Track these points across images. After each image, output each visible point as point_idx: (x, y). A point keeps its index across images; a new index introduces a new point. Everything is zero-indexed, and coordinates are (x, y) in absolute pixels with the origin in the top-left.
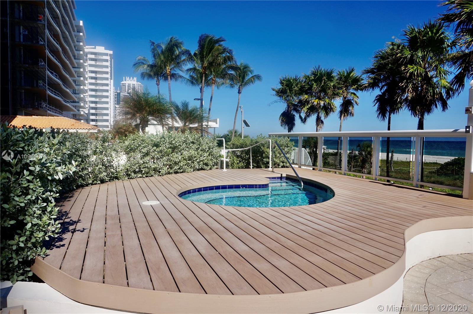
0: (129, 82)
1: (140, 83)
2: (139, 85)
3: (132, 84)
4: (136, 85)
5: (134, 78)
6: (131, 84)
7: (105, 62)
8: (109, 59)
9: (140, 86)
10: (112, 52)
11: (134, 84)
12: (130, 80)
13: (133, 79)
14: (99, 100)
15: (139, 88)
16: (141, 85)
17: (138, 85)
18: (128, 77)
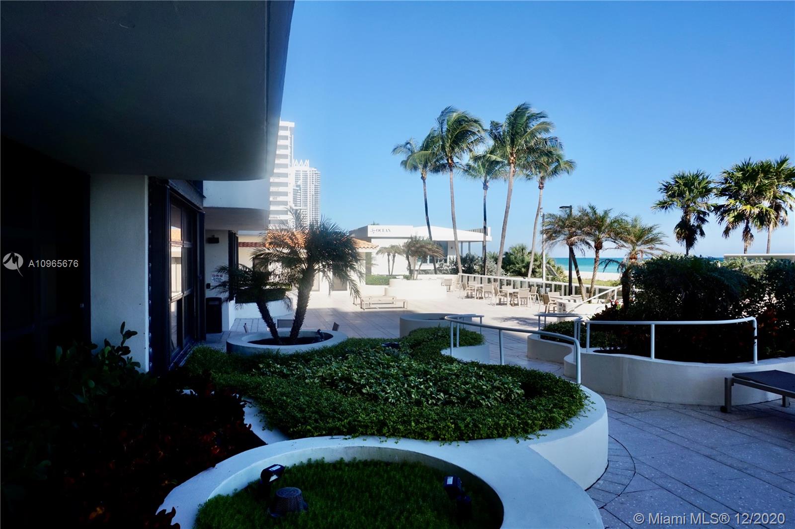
0: (298, 168)
1: (316, 170)
2: (314, 172)
3: (303, 171)
4: (308, 172)
5: (306, 161)
6: (300, 171)
7: (283, 139)
8: (289, 136)
9: (316, 174)
10: (294, 123)
11: (305, 171)
12: (299, 163)
13: (304, 162)
14: (273, 199)
15: (313, 177)
16: (317, 172)
17: (312, 172)
18: (296, 161)
